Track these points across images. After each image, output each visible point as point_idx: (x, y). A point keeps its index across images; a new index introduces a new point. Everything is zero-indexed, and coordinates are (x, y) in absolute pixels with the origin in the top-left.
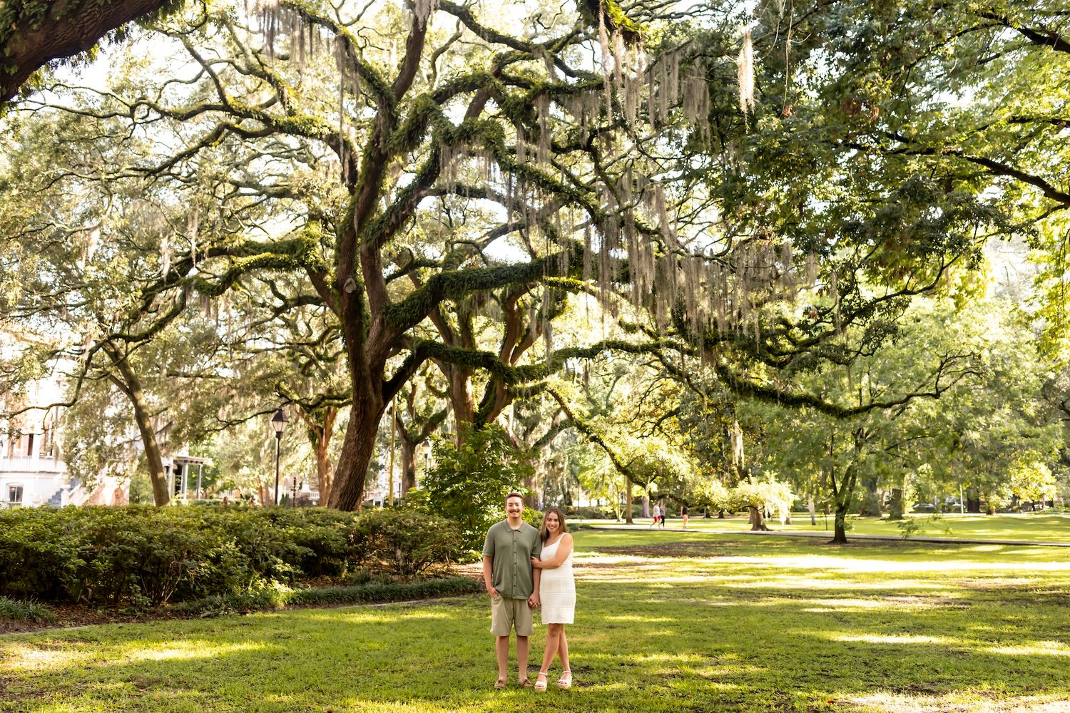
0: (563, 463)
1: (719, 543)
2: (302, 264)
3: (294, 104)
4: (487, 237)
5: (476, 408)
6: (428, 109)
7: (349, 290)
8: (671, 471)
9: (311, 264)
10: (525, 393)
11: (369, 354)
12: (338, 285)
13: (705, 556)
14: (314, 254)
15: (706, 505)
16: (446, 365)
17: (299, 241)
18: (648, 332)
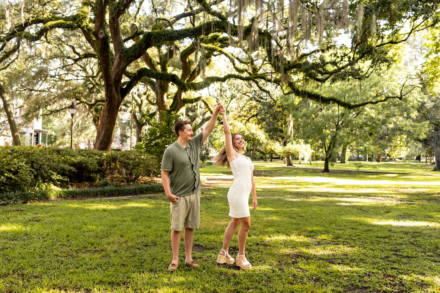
2: (79, 26)
4: (174, 19)
5: (168, 108)
7: (101, 36)
8: (257, 138)
9: (84, 27)
10: (191, 101)
11: (113, 73)
12: (96, 34)
13: (270, 176)
14: (86, 23)
15: (272, 154)
16: (155, 87)
17: (78, 15)
18: (249, 73)
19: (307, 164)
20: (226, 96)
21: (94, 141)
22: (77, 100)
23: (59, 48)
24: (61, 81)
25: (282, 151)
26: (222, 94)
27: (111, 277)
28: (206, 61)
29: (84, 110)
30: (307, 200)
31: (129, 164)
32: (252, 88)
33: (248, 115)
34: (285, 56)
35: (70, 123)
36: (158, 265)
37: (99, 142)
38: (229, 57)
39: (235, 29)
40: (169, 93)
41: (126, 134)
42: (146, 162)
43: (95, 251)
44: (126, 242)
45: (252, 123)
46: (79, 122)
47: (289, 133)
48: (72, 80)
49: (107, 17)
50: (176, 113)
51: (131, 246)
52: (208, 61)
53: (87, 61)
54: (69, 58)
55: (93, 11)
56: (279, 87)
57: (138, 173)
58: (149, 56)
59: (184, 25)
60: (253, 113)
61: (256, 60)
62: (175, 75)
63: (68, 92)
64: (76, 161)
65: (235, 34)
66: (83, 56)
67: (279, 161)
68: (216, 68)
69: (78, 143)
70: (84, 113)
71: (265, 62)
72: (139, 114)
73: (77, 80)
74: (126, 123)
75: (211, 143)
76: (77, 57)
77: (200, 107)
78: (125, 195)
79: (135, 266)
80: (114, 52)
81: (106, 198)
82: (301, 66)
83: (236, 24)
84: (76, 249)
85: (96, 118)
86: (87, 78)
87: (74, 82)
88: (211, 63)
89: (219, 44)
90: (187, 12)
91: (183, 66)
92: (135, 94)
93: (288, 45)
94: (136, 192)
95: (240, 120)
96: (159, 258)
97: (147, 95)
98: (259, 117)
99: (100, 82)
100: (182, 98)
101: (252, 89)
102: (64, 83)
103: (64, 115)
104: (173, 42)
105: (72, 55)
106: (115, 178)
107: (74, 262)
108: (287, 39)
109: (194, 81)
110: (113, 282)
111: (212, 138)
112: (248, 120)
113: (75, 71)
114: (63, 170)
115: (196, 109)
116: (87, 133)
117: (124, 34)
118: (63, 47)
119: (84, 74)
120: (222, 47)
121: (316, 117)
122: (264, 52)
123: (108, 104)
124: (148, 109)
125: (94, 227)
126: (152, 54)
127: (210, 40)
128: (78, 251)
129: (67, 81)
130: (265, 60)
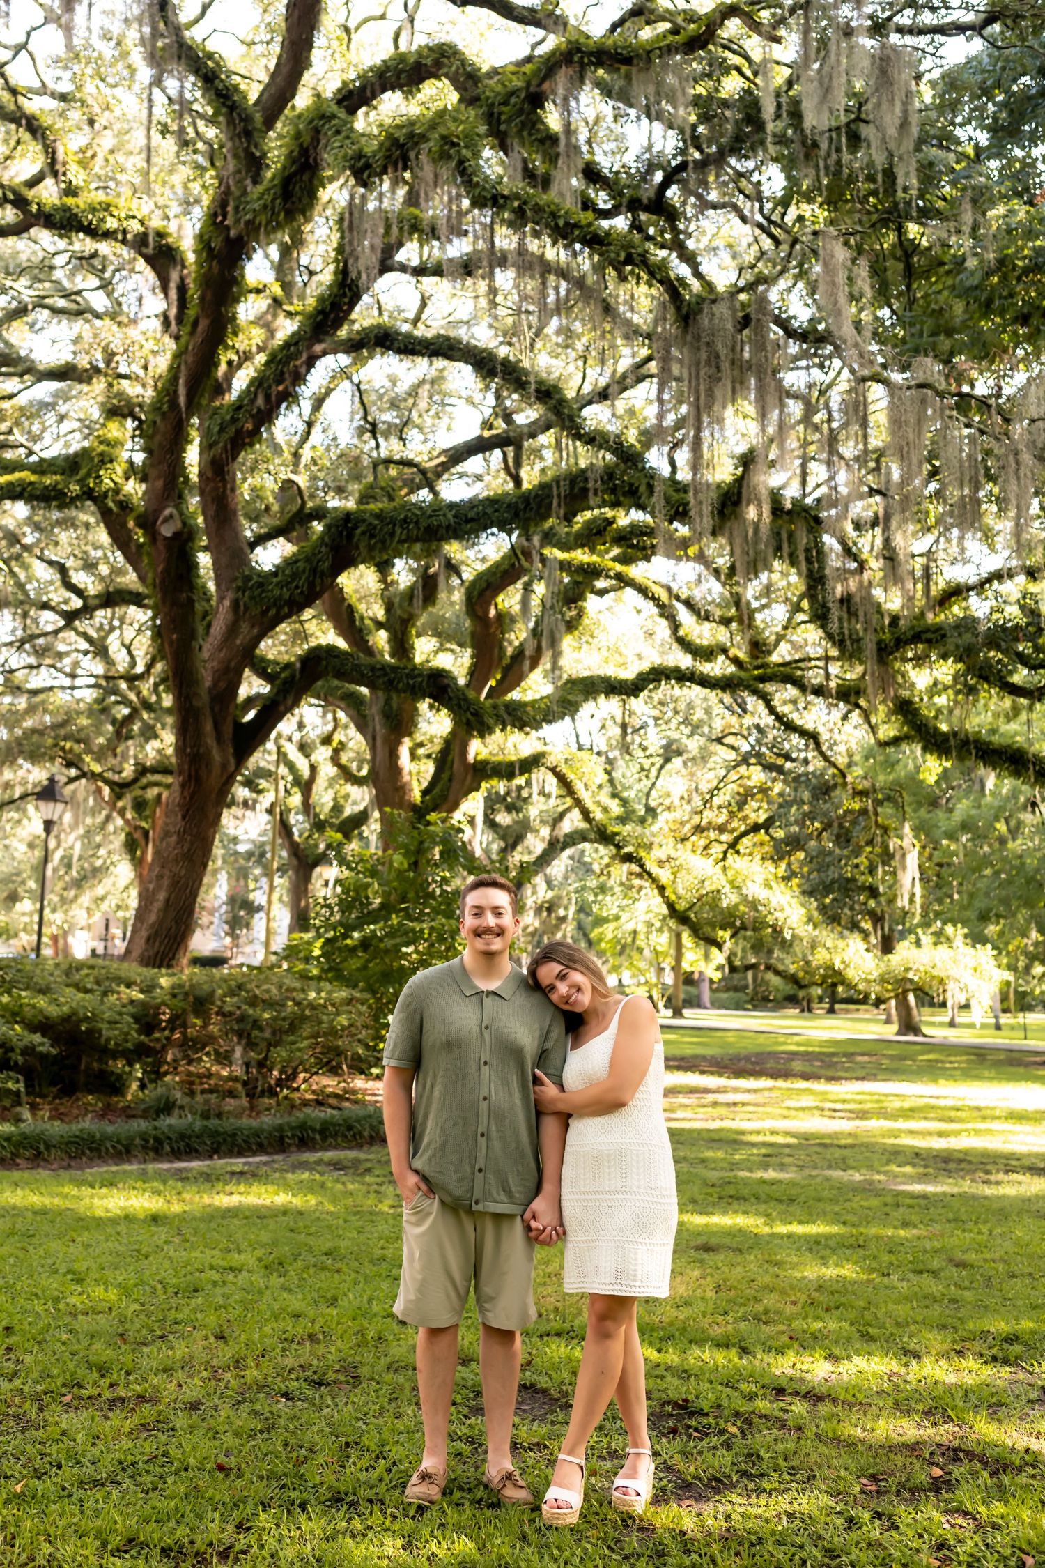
0: (566, 908)
1: (845, 1055)
2: (88, 494)
3: (76, 175)
4: (442, 459)
5: (416, 796)
6: (323, 117)
7: (167, 531)
8: (770, 919)
9: (105, 495)
10: (507, 770)
11: (209, 665)
12: (148, 522)
13: (829, 1078)
14: (112, 476)
15: (834, 985)
16: (364, 717)
17: (85, 452)
18: (736, 661)
19: (984, 1026)
20: (644, 749)
21: (125, 920)
22: (69, 765)
23: (11, 571)
24: (13, 693)
25: (875, 975)
26: (629, 738)
27: (172, 1524)
28: (563, 614)
29: (91, 802)
30: (988, 1191)
31: (256, 1023)
32: (748, 716)
33: (735, 824)
34: (878, 593)
35: (38, 853)
36: (363, 1476)
37: (144, 934)
38: (653, 598)
39: (675, 496)
40: (419, 737)
41: (251, 896)
42: (325, 1018)
43: (113, 1402)
44: (238, 1363)
45: (751, 854)
46: (72, 848)
47: (902, 903)
48: (51, 688)
49: (192, 456)
50: (444, 821)
51: (256, 1381)
52: (573, 613)
53: (113, 618)
54: (46, 606)
55: (140, 436)
56: (856, 716)
57: (290, 1060)
58: (344, 599)
59: (479, 478)
60: (753, 816)
61: (764, 607)
62: (443, 670)
63: (35, 738)
64: (53, 1011)
65: (680, 512)
66: (97, 602)
67: (866, 1012)
68: (602, 639)
69: (65, 934)
70: (93, 815)
71: (801, 617)
72: (301, 818)
73: (73, 688)
74: (249, 855)
75: (586, 935)
76: (77, 603)
77: (542, 793)
78: (240, 1154)
79: (272, 1476)
80: (211, 586)
81: (166, 1166)
82: (944, 636)
83: (679, 477)
84: (39, 1388)
85: (138, 835)
86: (108, 684)
87: (62, 698)
88: (586, 621)
89: (616, 551)
90: (494, 432)
91: (473, 635)
92: (290, 739)
93: (890, 556)
94: (282, 1138)
95: (703, 842)
96: (371, 1440)
97: (335, 744)
98: (780, 834)
99: (159, 696)
100: (471, 758)
101: (748, 721)
102: (22, 703)
103: (19, 821)
104: (439, 548)
105: (57, 595)
106: (200, 1076)
107: (28, 1447)
108: (886, 529)
109: (515, 695)
110: (182, 1547)
111: (588, 914)
112: (733, 845)
113: (67, 654)
114: (4, 1045)
115: (525, 800)
116: (100, 891)
117: (255, 519)
118: (26, 567)
119: (99, 669)
120: (625, 560)
121: (1014, 832)
122: (794, 578)
123: (183, 786)
124: (335, 799)
125: (113, 1294)
126: (357, 591)
127: (579, 536)
128: (46, 1399)
129: (35, 692)
130: (797, 608)
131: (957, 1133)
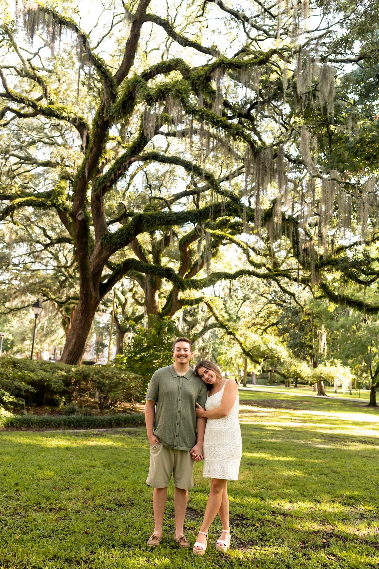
0: (209, 349)
1: (300, 401)
2: (54, 205)
3: (53, 98)
4: (173, 198)
5: (160, 310)
6: (137, 81)
7: (80, 218)
8: (277, 355)
9: (59, 205)
10: (190, 303)
11: (92, 264)
12: (73, 215)
13: (295, 409)
14: (62, 199)
15: (297, 378)
16: (144, 283)
17: (53, 190)
18: (268, 269)
19: (346, 393)
20: (237, 297)
21: (61, 348)
22: (44, 295)
23: (27, 230)
24: (26, 271)
25: (311, 375)
26: (232, 293)
27: (69, 551)
28: (211, 251)
29: (51, 308)
30: (345, 448)
31: (104, 384)
32: (272, 287)
33: (266, 323)
34: (316, 248)
35: (33, 325)
36: (134, 537)
37: (67, 353)
38: (242, 247)
39: (250, 213)
40: (162, 291)
41: (104, 342)
42: (127, 383)
43: (51, 510)
44: (93, 498)
45: (271, 333)
46: (44, 323)
47: (321, 351)
48: (39, 270)
49: (89, 193)
50: (169, 319)
51: (99, 504)
52: (215, 251)
53: (61, 247)
54: (38, 242)
55: (72, 186)
56: (307, 289)
57: (114, 397)
58: (138, 243)
59: (185, 204)
60: (272, 321)
61: (278, 251)
62: (171, 268)
63: (33, 286)
64: (36, 378)
65: (251, 219)
66: (55, 241)
67: (307, 387)
68: (224, 260)
69: (41, 352)
70: (52, 313)
71: (290, 255)
72: (121, 316)
73: (46, 270)
74: (104, 328)
75: (215, 358)
76: (49, 241)
77: (202, 311)
78: (97, 428)
79: (103, 536)
80: (94, 237)
81: (72, 431)
82: (337, 263)
83: (252, 207)
84: (26, 504)
85: (66, 320)
86: (58, 269)
87: (42, 273)
88: (219, 254)
89: (230, 231)
90: (190, 189)
91: (181, 257)
92: (118, 290)
93: (320, 236)
94: (111, 423)
95: (255, 329)
96: (137, 525)
97: (133, 292)
98: (281, 327)
99: (75, 273)
100: (179, 298)
101: (272, 289)
102: (29, 274)
103: (27, 314)
104: (171, 227)
105: (42, 238)
106: (84, 401)
107: (22, 524)
108: (320, 227)
109: (194, 278)
110: (72, 559)
111: (216, 352)
112: (265, 330)
113: (45, 258)
114: (19, 389)
115: (197, 313)
117: (109, 215)
118: (32, 229)
119: (55, 263)
120: (233, 234)
121: (358, 329)
122: (289, 242)
123: (82, 304)
124: (133, 310)
125: (52, 474)
126: (143, 241)
127: (217, 225)
128: (28, 508)
129: (33, 271)
130: (289, 252)
131: (336, 428)
